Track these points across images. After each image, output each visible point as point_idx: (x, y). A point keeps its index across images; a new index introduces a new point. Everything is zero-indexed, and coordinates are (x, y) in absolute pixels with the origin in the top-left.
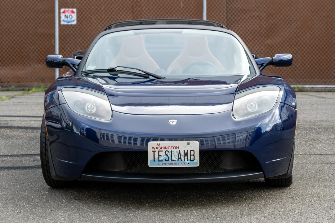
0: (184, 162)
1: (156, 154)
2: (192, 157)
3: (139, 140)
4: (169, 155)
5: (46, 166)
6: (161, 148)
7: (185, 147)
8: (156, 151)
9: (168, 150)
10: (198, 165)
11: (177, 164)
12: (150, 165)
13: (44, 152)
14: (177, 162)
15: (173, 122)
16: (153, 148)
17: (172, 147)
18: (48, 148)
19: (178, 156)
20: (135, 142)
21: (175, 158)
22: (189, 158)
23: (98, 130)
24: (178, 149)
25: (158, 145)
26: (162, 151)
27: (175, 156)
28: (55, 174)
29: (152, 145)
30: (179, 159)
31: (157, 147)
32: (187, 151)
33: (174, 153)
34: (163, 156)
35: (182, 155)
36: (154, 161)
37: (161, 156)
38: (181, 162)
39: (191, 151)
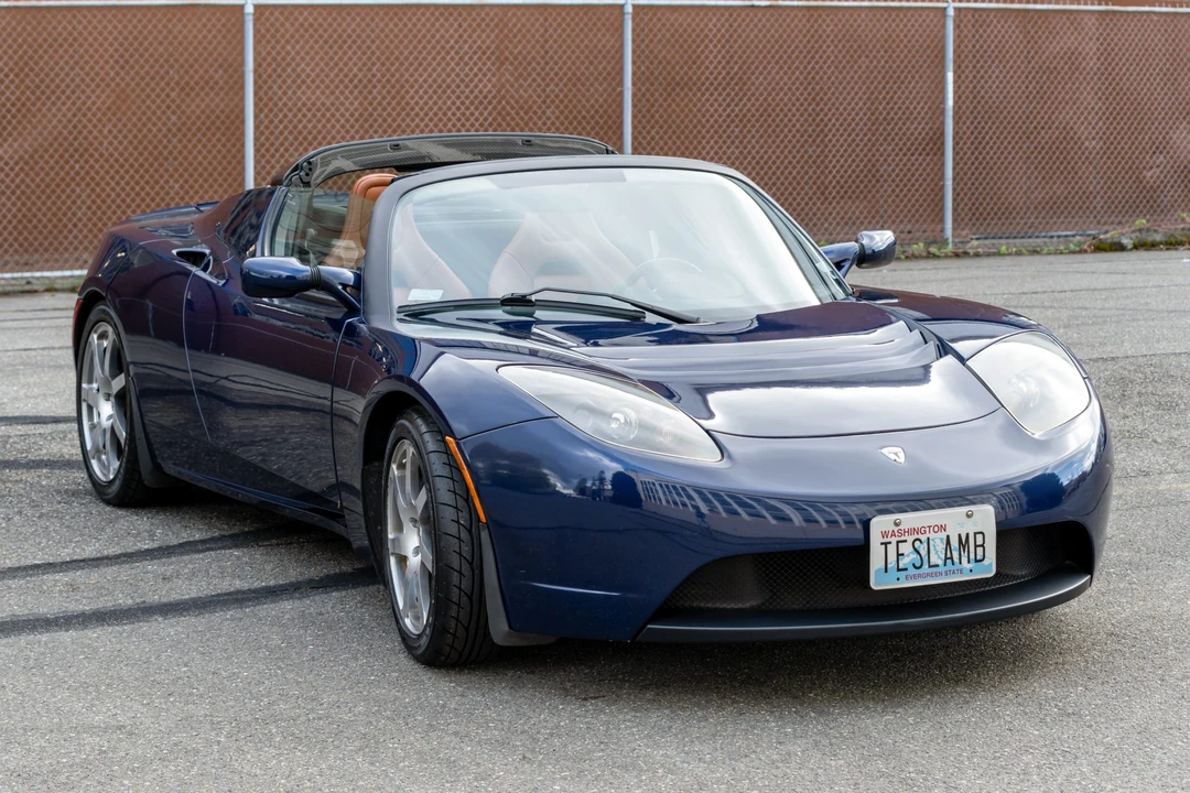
0: (959, 567)
1: (892, 549)
2: (980, 550)
4: (923, 550)
6: (903, 532)
7: (961, 525)
8: (890, 543)
9: (920, 536)
10: (993, 572)
11: (943, 573)
12: (876, 584)
14: (942, 569)
16: (885, 534)
17: (929, 527)
19: (944, 552)
21: (939, 557)
22: (972, 556)
24: (945, 530)
25: (897, 524)
26: (906, 541)
27: (937, 553)
29: (880, 525)
30: (948, 561)
31: (893, 531)
32: (968, 535)
33: (934, 546)
34: (908, 555)
35: (955, 549)
36: (886, 571)
37: (903, 555)
38: (952, 568)
39: (975, 534)
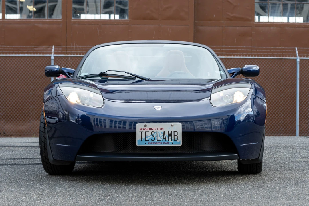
0: (168, 142)
1: (144, 134)
2: (176, 137)
3: (128, 124)
4: (155, 135)
5: (45, 152)
6: (147, 129)
7: (169, 128)
8: (143, 132)
9: (154, 131)
10: (181, 144)
11: (162, 143)
12: (138, 145)
13: (43, 140)
14: (162, 142)
15: (158, 108)
16: (141, 129)
17: (157, 128)
18: (46, 136)
19: (162, 136)
20: (125, 126)
21: (161, 138)
22: (173, 139)
23: (92, 116)
24: (163, 130)
25: (145, 126)
26: (149, 132)
27: (160, 136)
28: (52, 159)
29: (139, 126)
30: (164, 139)
31: (144, 128)
32: (171, 132)
33: (159, 134)
34: (149, 136)
35: (167, 136)
36: (141, 141)
37: (147, 136)
38: (165, 142)
39: (174, 132)
